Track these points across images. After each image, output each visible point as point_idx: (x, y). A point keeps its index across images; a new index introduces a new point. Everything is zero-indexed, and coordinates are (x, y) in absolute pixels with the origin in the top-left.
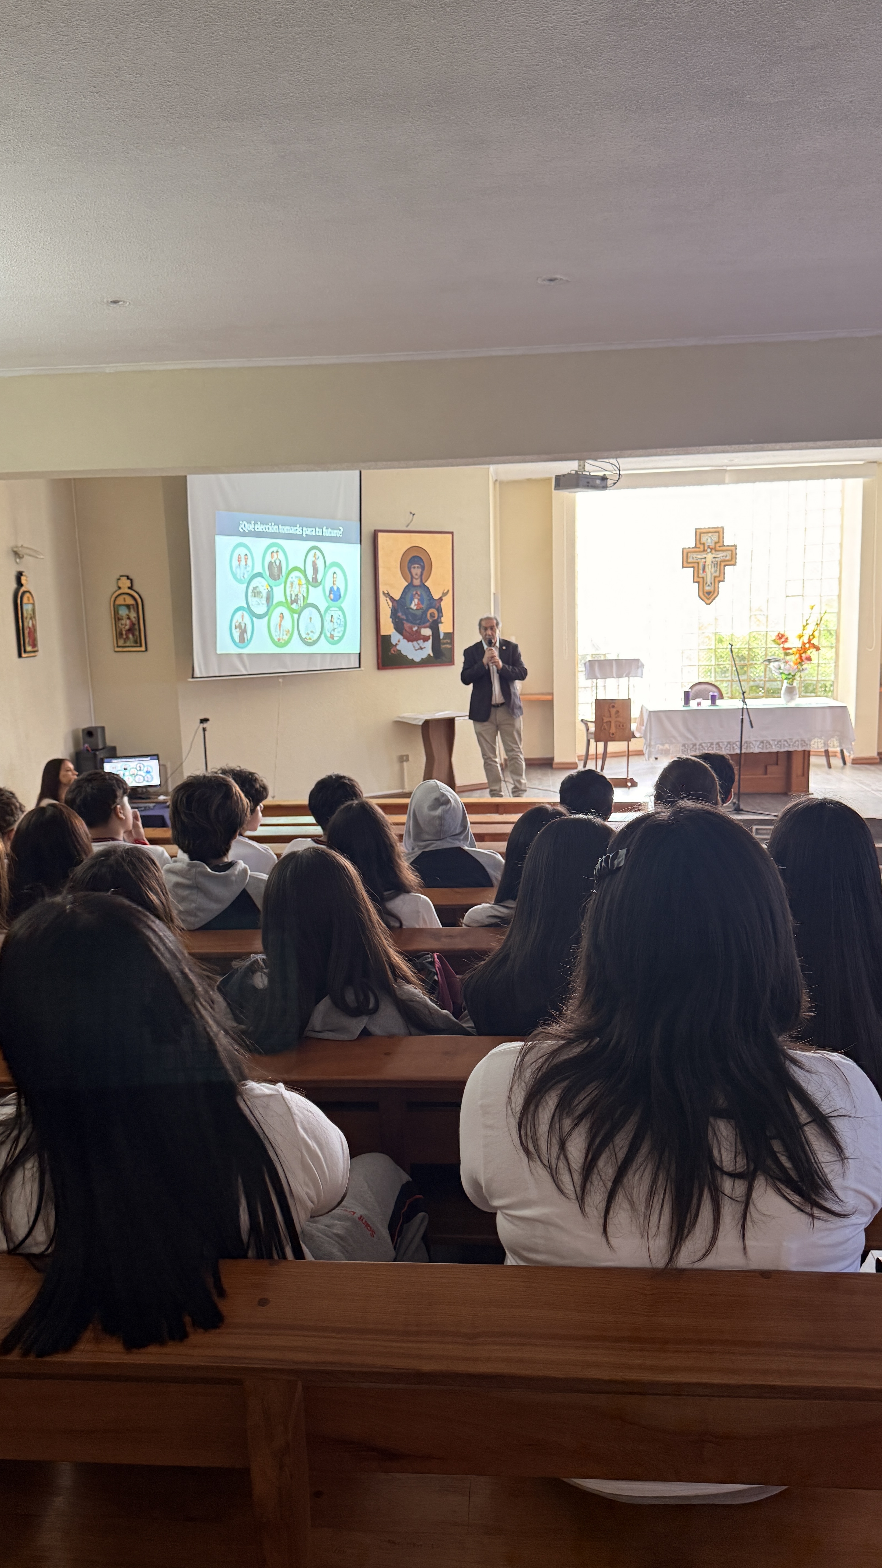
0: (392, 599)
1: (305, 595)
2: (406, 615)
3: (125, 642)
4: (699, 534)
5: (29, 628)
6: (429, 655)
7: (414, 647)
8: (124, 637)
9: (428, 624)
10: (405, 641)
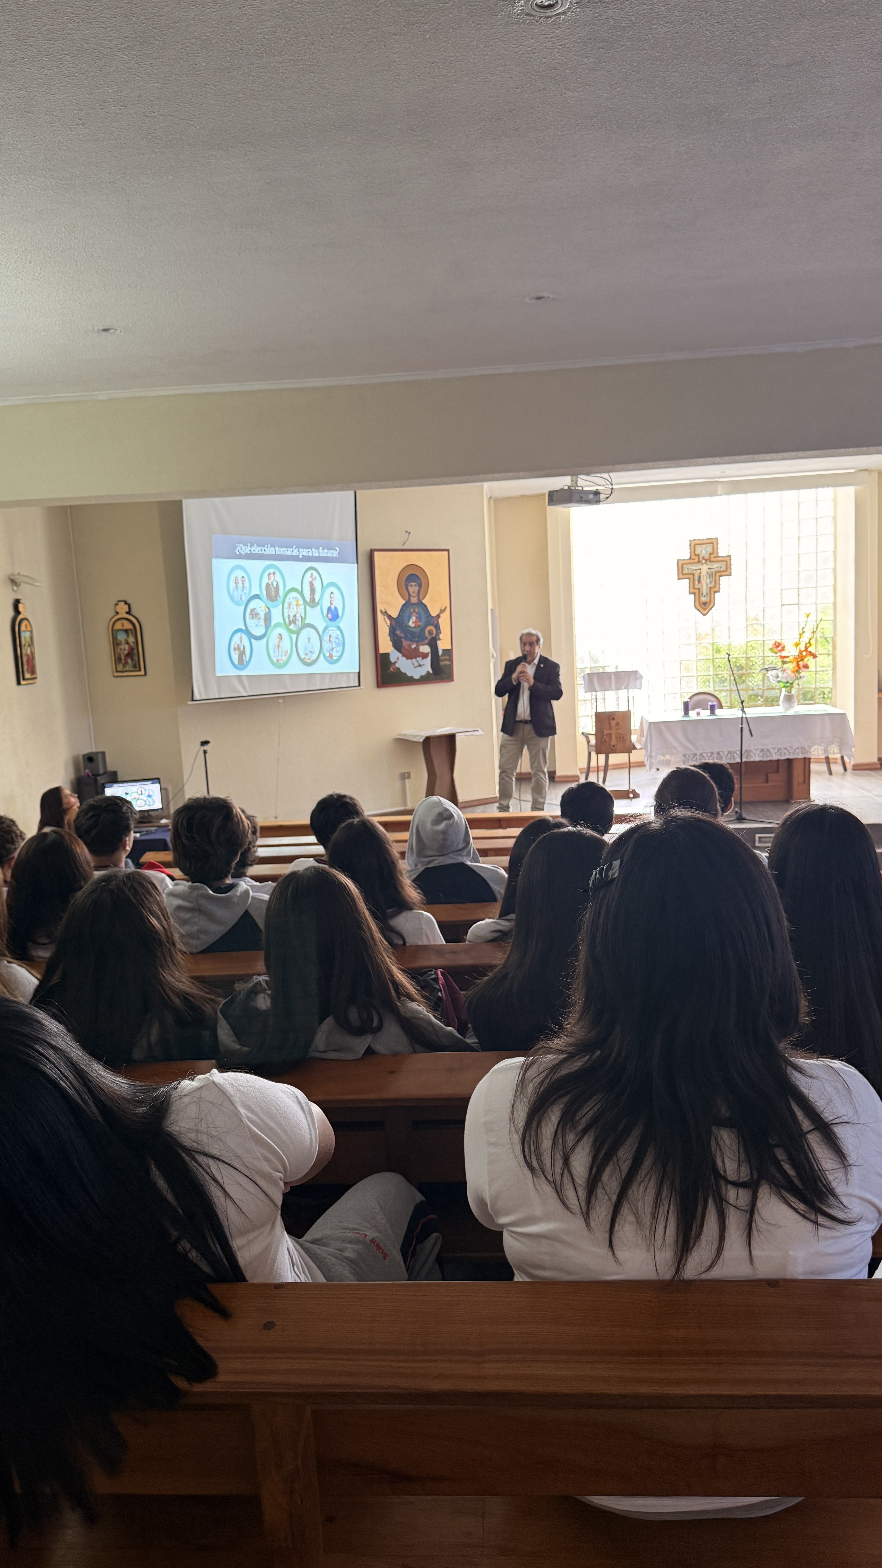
0: (390, 617)
1: (303, 616)
2: (405, 633)
3: (124, 666)
4: (694, 545)
5: (28, 655)
6: (428, 672)
7: (413, 664)
8: (123, 661)
9: (426, 641)
10: (404, 658)
